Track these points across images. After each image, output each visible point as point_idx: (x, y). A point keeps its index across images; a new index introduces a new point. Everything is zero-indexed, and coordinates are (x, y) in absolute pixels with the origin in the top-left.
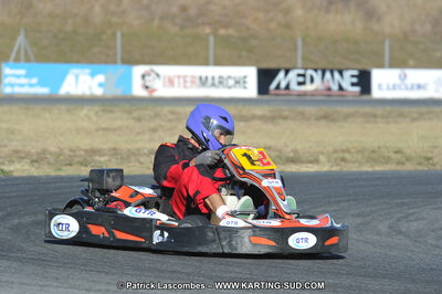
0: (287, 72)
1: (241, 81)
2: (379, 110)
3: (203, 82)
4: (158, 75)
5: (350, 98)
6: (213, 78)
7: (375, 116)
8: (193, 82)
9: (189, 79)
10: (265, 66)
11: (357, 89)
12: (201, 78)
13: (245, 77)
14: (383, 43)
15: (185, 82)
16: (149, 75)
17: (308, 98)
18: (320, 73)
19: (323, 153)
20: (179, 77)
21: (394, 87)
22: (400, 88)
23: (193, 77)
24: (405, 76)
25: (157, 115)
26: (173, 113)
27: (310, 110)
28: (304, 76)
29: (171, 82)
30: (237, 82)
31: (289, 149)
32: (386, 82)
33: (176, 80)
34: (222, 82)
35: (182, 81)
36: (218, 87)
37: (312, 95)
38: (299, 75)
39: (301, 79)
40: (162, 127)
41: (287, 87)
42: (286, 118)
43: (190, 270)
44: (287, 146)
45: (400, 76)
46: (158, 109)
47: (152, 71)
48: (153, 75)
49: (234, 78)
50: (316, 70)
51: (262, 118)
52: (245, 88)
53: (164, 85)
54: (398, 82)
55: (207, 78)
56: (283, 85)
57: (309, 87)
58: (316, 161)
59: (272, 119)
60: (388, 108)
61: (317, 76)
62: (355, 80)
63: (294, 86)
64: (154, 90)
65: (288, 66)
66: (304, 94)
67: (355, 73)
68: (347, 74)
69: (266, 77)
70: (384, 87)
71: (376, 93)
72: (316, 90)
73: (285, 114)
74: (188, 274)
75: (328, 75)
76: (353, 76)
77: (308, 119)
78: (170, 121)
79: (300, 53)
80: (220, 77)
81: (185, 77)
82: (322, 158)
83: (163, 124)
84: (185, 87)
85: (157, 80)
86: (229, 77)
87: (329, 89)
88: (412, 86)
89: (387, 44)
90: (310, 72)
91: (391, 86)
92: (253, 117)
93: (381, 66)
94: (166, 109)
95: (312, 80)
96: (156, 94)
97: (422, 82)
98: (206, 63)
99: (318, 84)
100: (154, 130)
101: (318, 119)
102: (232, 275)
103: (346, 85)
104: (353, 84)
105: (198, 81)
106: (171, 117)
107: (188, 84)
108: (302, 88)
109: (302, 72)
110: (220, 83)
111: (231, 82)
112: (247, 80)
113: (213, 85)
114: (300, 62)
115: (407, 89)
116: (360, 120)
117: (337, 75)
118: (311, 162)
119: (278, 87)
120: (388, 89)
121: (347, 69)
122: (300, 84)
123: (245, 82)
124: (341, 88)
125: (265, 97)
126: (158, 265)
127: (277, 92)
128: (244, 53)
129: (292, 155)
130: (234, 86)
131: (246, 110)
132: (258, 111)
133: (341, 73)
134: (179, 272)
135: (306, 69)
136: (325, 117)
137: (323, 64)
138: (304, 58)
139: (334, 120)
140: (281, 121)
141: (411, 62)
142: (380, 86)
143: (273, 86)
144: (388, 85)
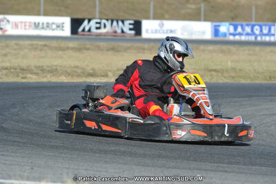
0: (89, 21)
1: (61, 25)
2: (146, 46)
3: (37, 26)
4: (8, 21)
5: (128, 38)
6: (43, 24)
7: (144, 49)
8: (30, 26)
9: (27, 24)
10: (76, 16)
11: (133, 32)
12: (35, 23)
13: (63, 23)
14: (149, 3)
15: (25, 26)
16: (3, 21)
17: (103, 37)
18: (110, 22)
19: (110, 71)
20: (21, 22)
21: (156, 31)
22: (159, 32)
23: (30, 23)
24: (163, 25)
25: (7, 46)
26: (17, 45)
27: (103, 44)
28: (100, 23)
29: (16, 26)
30: (58, 26)
31: (89, 68)
32: (151, 28)
33: (19, 25)
34: (48, 26)
35: (23, 25)
36: (46, 29)
37: (105, 36)
38: (97, 23)
39: (98, 25)
40: (10, 53)
41: (89, 30)
42: (88, 49)
43: (25, 141)
44: (88, 66)
45: (160, 25)
46: (8, 42)
47: (5, 18)
48: (5, 21)
49: (56, 24)
50: (107, 20)
51: (73, 49)
52: (63, 30)
53: (12, 28)
54: (158, 28)
55: (39, 23)
56: (87, 29)
57: (103, 31)
58: (106, 76)
59: (79, 50)
60: (152, 44)
61: (108, 24)
62: (131, 27)
63: (94, 30)
64: (6, 31)
65: (90, 17)
66: (100, 35)
67: (132, 22)
68: (127, 23)
69: (76, 24)
70: (150, 31)
71: (145, 35)
72: (107, 32)
73: (88, 46)
74: (24, 143)
75: (115, 23)
76: (130, 24)
77: (102, 50)
78: (15, 49)
79: (97, 9)
80: (47, 23)
81: (25, 22)
82: (110, 74)
83: (11, 51)
84: (25, 29)
85: (8, 24)
86: (53, 23)
87: (116, 32)
88: (167, 31)
89: (152, 4)
90: (104, 21)
91: (154, 31)
92: (68, 48)
93: (148, 18)
94: (13, 42)
95: (105, 26)
96: (7, 33)
97: (173, 28)
98: (38, 14)
99: (108, 29)
100: (5, 55)
101: (108, 50)
102: (52, 144)
103: (126, 29)
104: (130, 29)
105: (33, 25)
106: (16, 47)
107: (27, 27)
108: (99, 31)
109: (98, 21)
110: (48, 27)
111: (54, 26)
112: (64, 25)
113: (43, 28)
114: (97, 15)
115: (164, 33)
116: (134, 51)
117: (120, 23)
118: (103, 76)
119: (83, 30)
120: (152, 32)
121: (127, 20)
122: (97, 28)
123: (63, 27)
124: (123, 32)
125: (75, 36)
126: (6, 137)
127: (83, 33)
128: (63, 9)
129: (91, 71)
130: (56, 29)
131: (63, 44)
132: (71, 45)
133: (123, 22)
134: (18, 142)
135: (101, 19)
136: (113, 49)
137: (111, 16)
138: (100, 12)
139: (118, 51)
140: (85, 51)
141: (167, 16)
142: (147, 31)
143: (80, 29)
144: (152, 30)
